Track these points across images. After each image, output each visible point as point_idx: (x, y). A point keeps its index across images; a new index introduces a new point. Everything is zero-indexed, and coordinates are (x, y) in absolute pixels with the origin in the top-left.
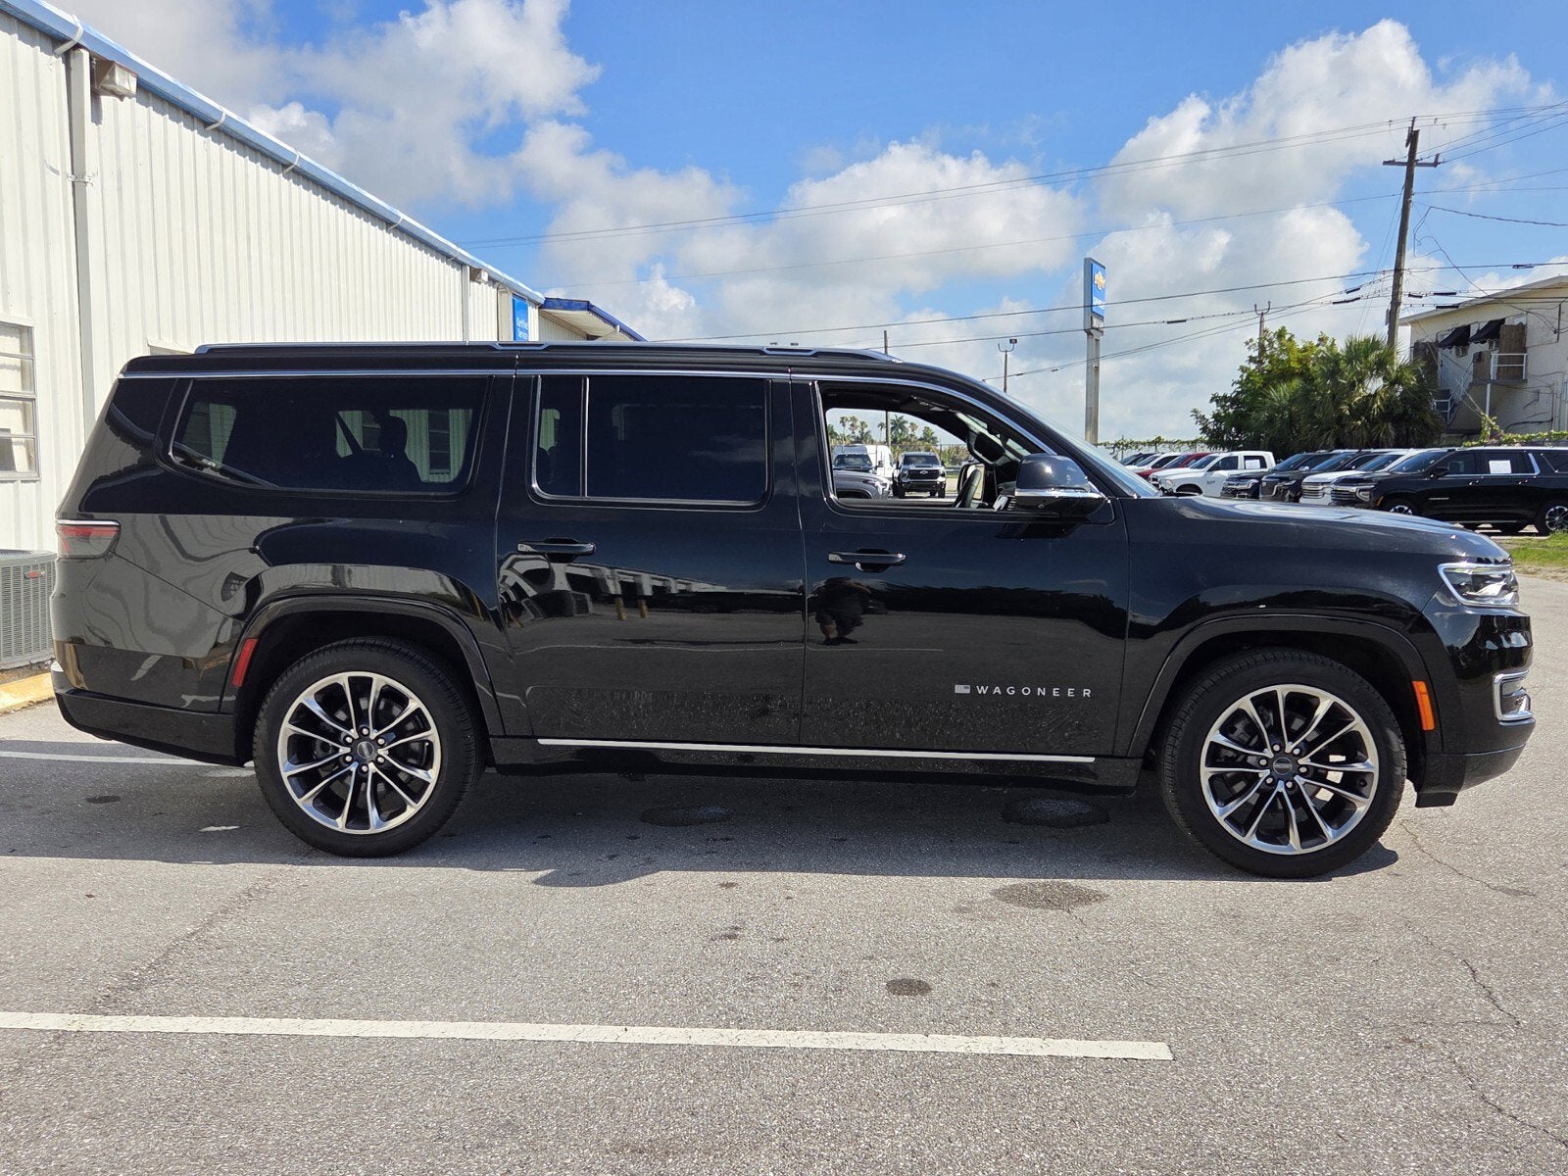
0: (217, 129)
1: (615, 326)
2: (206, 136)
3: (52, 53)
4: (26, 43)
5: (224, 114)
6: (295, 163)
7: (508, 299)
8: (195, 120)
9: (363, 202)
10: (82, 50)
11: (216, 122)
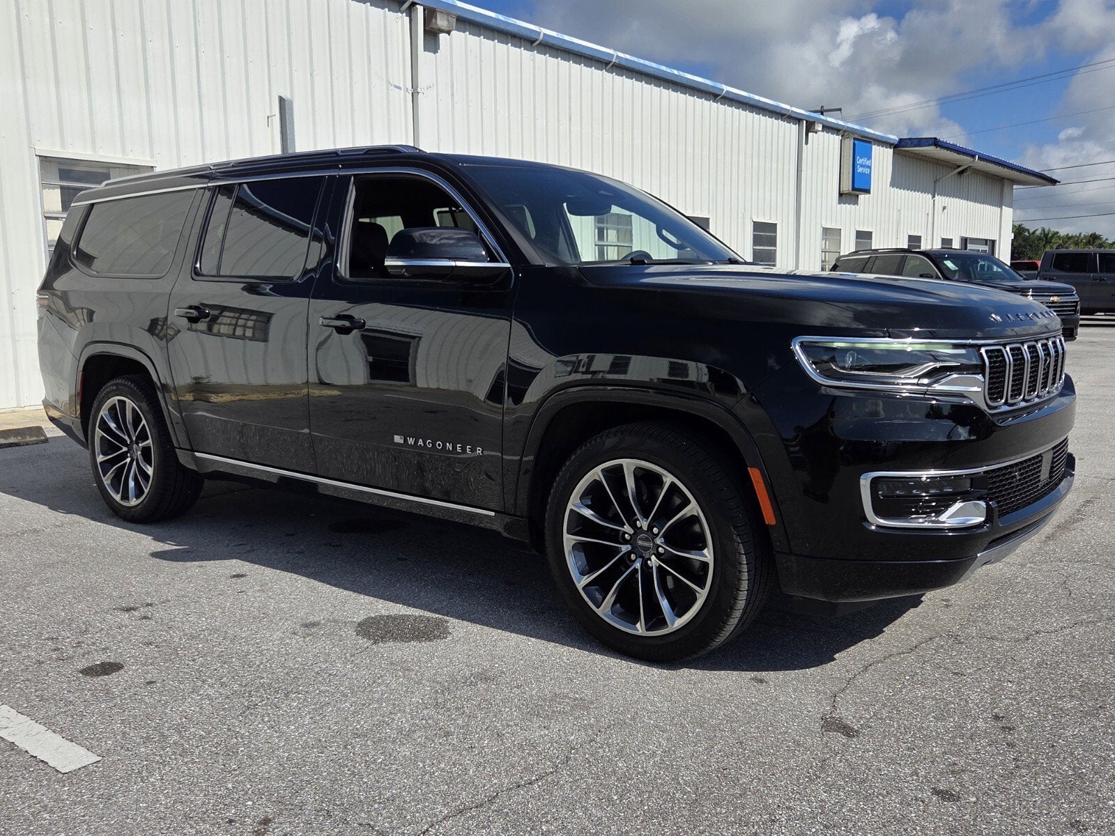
0: (540, 44)
1: (973, 156)
2: (533, 51)
3: (400, 11)
4: (378, 7)
5: (542, 34)
6: (614, 61)
7: (849, 143)
8: (522, 40)
9: (684, 82)
10: (417, 6)
11: (537, 40)
